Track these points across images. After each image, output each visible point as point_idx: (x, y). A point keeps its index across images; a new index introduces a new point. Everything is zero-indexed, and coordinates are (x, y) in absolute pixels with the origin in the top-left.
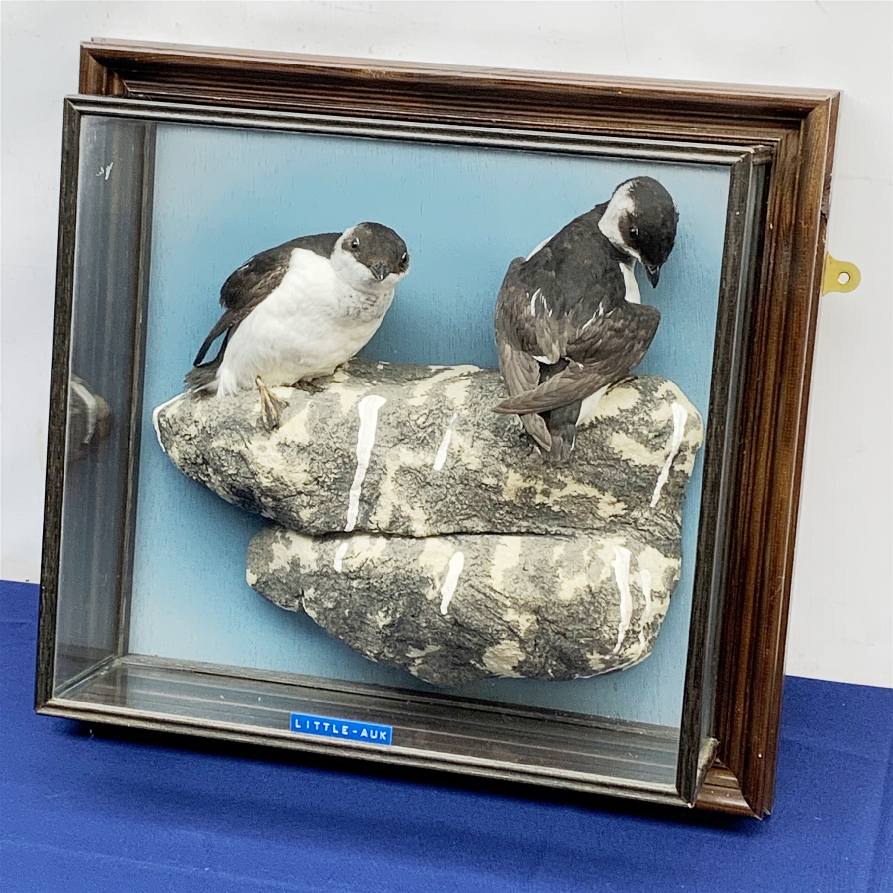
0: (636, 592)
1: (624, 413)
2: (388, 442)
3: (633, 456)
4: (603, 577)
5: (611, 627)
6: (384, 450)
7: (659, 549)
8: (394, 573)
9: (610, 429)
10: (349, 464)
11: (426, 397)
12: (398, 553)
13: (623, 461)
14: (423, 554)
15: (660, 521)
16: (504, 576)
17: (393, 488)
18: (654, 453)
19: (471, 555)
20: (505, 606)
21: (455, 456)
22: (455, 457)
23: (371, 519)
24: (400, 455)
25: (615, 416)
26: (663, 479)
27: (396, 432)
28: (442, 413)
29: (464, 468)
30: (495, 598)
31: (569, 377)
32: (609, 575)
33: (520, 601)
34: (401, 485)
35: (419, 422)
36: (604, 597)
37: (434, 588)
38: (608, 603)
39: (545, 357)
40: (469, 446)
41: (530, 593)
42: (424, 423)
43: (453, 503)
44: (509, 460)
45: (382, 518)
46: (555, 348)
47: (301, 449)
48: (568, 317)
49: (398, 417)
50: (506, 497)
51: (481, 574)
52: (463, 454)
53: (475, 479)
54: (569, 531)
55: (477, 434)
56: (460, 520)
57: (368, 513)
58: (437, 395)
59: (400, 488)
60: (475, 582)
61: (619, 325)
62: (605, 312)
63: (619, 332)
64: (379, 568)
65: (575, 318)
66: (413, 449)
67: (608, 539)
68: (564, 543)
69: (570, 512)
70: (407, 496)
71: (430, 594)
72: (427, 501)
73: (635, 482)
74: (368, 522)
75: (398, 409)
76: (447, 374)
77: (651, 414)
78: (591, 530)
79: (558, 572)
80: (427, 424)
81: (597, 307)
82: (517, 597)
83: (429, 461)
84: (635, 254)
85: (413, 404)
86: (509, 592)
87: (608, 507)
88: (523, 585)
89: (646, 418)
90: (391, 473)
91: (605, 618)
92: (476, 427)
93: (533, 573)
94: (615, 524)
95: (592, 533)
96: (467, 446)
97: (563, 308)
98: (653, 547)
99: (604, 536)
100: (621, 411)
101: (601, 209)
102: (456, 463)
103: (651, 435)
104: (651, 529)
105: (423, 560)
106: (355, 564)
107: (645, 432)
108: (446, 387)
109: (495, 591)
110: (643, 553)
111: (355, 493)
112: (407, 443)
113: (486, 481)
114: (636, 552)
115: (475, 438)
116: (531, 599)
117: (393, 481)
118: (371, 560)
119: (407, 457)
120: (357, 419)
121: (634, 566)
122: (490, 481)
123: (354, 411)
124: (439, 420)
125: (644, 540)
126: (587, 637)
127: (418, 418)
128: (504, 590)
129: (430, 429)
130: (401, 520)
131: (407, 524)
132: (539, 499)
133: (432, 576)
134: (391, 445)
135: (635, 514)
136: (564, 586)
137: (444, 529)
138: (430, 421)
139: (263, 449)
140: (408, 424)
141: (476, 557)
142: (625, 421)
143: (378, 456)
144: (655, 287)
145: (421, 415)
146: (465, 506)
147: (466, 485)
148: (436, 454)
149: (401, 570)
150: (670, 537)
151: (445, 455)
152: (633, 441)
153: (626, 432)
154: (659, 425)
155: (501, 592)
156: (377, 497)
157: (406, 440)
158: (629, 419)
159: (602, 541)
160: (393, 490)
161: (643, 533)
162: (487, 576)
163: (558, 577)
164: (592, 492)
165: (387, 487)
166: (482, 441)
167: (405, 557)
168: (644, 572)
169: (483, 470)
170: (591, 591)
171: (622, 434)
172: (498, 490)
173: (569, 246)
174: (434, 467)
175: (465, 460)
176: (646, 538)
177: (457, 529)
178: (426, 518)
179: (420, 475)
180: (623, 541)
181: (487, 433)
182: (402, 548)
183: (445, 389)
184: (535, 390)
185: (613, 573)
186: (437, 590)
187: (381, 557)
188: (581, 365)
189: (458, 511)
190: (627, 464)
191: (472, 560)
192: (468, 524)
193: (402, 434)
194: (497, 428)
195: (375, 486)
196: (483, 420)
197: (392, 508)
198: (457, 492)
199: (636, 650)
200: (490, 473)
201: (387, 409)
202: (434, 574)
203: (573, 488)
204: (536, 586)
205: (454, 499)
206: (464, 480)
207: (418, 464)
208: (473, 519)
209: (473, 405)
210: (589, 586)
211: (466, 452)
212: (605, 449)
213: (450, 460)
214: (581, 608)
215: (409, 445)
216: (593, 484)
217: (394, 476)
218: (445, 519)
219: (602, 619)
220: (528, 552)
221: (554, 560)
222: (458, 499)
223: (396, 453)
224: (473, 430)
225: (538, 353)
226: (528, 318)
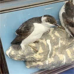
8: (57, 62)
10: (49, 51)
14: (60, 58)
16: (71, 56)
19: (65, 55)
28: (58, 38)
29: (63, 45)
30: (71, 59)
42: (56, 41)
44: (69, 41)
45: (53, 56)
47: (42, 53)
51: (68, 57)
71: (63, 63)
85: (53, 39)
92: (63, 39)
93: (73, 54)
96: (63, 42)
106: (50, 63)
111: (49, 54)
118: (53, 62)
119: (56, 47)
131: (56, 55)
133: (62, 60)
134: (53, 46)
139: (36, 55)
148: (59, 45)
169: (66, 44)
178: (58, 53)
182: (56, 58)
194: (66, 38)
195: (52, 52)
198: (62, 48)
201: (51, 41)
209: (61, 36)
217: (54, 50)
220: (70, 51)
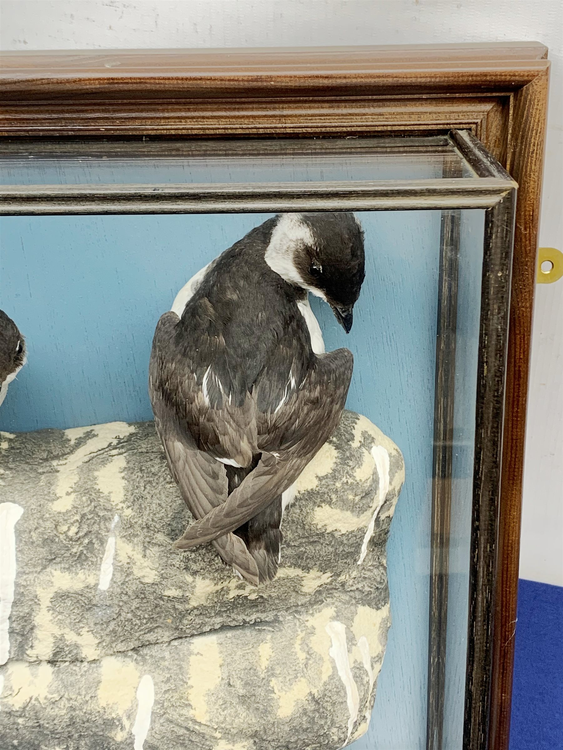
1: (323, 482)
2: (34, 566)
3: (338, 526)
4: (325, 678)
5: (340, 728)
6: (31, 577)
7: (369, 605)
8: (69, 716)
9: (311, 505)
11: (73, 496)
12: (70, 688)
13: (328, 533)
14: (101, 686)
15: (368, 574)
16: (208, 703)
17: (51, 618)
18: (362, 516)
19: (161, 678)
20: (216, 738)
22: (125, 570)
23: (28, 652)
24: (53, 580)
25: (314, 487)
26: (369, 535)
27: (43, 552)
28: (99, 516)
29: (138, 582)
30: (201, 731)
31: (264, 474)
32: (330, 673)
33: (232, 730)
34: (60, 613)
35: (71, 533)
36: (328, 699)
37: (122, 729)
38: (334, 704)
39: (232, 460)
40: (140, 556)
42: (77, 533)
43: (130, 620)
44: (195, 567)
46: (245, 446)
48: (253, 399)
49: (43, 534)
50: (194, 603)
51: (178, 704)
52: (134, 567)
53: (154, 592)
54: (270, 616)
55: (148, 539)
56: (140, 635)
57: (22, 646)
58: (87, 490)
59: (60, 617)
60: (173, 714)
61: (316, 393)
62: (298, 383)
63: (315, 403)
64: (48, 709)
65: (262, 399)
66: (68, 569)
67: (317, 615)
68: (269, 637)
69: (270, 596)
70: (70, 623)
71: (119, 736)
72: (96, 624)
73: (344, 550)
74: (25, 656)
75: (41, 521)
76: (92, 446)
77: (355, 474)
78: (295, 609)
79: (272, 684)
80: (81, 534)
81: (288, 379)
82: (228, 727)
83: (91, 581)
84: (318, 293)
85: (58, 510)
86: (217, 723)
87: (312, 581)
88: (234, 710)
89: (350, 481)
90: (45, 602)
91: (332, 720)
92: (145, 530)
93: (242, 692)
94: (322, 594)
95: (296, 612)
96: (138, 556)
97: (244, 386)
98: (364, 605)
99: (311, 612)
100: (320, 479)
102: (126, 576)
103: (357, 498)
104: (360, 586)
105: (103, 697)
106: (17, 704)
107: (351, 497)
108: (96, 474)
109: (200, 724)
110: (356, 619)
112: (60, 563)
113: (167, 593)
114: (349, 621)
115: (146, 544)
116: (245, 726)
117: (49, 610)
118: (37, 699)
119: (63, 580)
121: (351, 640)
122: (172, 592)
124: (96, 527)
125: (354, 601)
126: (313, 743)
127: (69, 529)
128: (211, 720)
129: (86, 541)
130: (66, 649)
131: (75, 651)
132: (233, 594)
133: (118, 715)
134: (39, 569)
135: (342, 578)
136: (281, 702)
137: (121, 647)
138: (85, 529)
140: (57, 540)
141: (168, 680)
142: (326, 490)
143: (25, 586)
144: (348, 332)
145: (72, 524)
146: (145, 621)
147: (142, 599)
148: (100, 570)
149: (77, 712)
150: (380, 586)
151: (111, 569)
152: (338, 511)
153: (330, 503)
154: (365, 485)
155: (208, 724)
156: (32, 629)
157: (58, 560)
158: (331, 487)
160: (51, 620)
161: (352, 594)
162: (186, 705)
163: (273, 692)
164: (295, 572)
165: (43, 618)
166: (156, 549)
167: (79, 694)
168: (361, 641)
169: (163, 582)
170: (314, 698)
171: (326, 507)
172: (184, 600)
173: (235, 297)
174: (99, 587)
175: (137, 573)
176: (355, 598)
177: (137, 644)
178: (97, 641)
179: (83, 599)
180: (332, 611)
181: (160, 537)
182: (72, 679)
183: (95, 478)
184: (226, 502)
185: (334, 668)
186: (127, 730)
187: (50, 696)
188: (276, 455)
189: (136, 627)
190: (333, 536)
191: (163, 684)
192: (151, 637)
193: (51, 554)
194: (173, 530)
196: (153, 520)
197: (52, 640)
198: (133, 608)
199: (363, 728)
200: (173, 585)
201: (25, 525)
202: (120, 711)
204: (248, 709)
205: (130, 616)
206: (141, 595)
207: (78, 586)
208: (156, 630)
210: (310, 694)
211: (138, 564)
212: (307, 527)
213: (118, 575)
214: (305, 719)
215: (63, 565)
216: (296, 565)
217: (50, 605)
218: (122, 638)
219: (329, 723)
220: (229, 660)
221: (263, 667)
222: (135, 616)
223: (48, 578)
224: (142, 534)
225: (225, 454)
226: (202, 411)
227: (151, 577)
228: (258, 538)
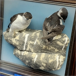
0: (59, 61)
3: (60, 44)
7: (63, 56)
8: (29, 57)
9: (57, 41)
10: (24, 43)
11: (34, 35)
15: (63, 52)
16: (42, 59)
18: (63, 44)
19: (38, 55)
20: (42, 63)
21: (37, 43)
26: (64, 47)
27: (30, 39)
28: (36, 37)
38: (55, 63)
40: (39, 42)
41: (45, 61)
44: (44, 44)
45: (28, 49)
46: (50, 31)
47: (18, 40)
48: (52, 26)
50: (43, 48)
53: (39, 46)
54: (51, 53)
57: (26, 49)
58: (36, 34)
60: (38, 59)
61: (59, 28)
62: (57, 26)
63: (59, 29)
64: (27, 56)
69: (51, 50)
70: (31, 47)
71: (33, 60)
72: (33, 48)
78: (54, 53)
84: (62, 18)
85: (32, 35)
86: (43, 61)
87: (56, 50)
89: (62, 40)
90: (29, 44)
91: (55, 65)
93: (46, 59)
94: (57, 52)
97: (52, 25)
100: (59, 38)
101: (58, 12)
103: (62, 42)
105: (32, 55)
106: (24, 55)
109: (41, 61)
111: (25, 46)
114: (60, 56)
119: (31, 42)
120: (25, 37)
121: (59, 58)
122: (41, 46)
123: (25, 36)
125: (61, 54)
126: (52, 67)
127: (33, 37)
129: (34, 39)
131: (31, 50)
132: (47, 49)
134: (29, 41)
135: (60, 51)
136: (50, 61)
137: (35, 51)
139: (13, 40)
143: (27, 42)
148: (35, 42)
150: (64, 54)
154: (64, 40)
159: (55, 55)
162: (40, 58)
163: (49, 59)
164: (54, 48)
165: (28, 46)
167: (30, 55)
168: (61, 59)
170: (53, 62)
171: (59, 41)
172: (42, 47)
173: (53, 17)
174: (34, 44)
178: (33, 50)
180: (58, 54)
181: (41, 40)
182: (30, 53)
184: (47, 36)
185: (56, 59)
187: (27, 54)
188: (53, 33)
189: (37, 49)
192: (38, 51)
195: (27, 45)
198: (37, 47)
199: (59, 69)
201: (29, 36)
202: (34, 57)
203: (52, 48)
207: (32, 43)
209: (40, 36)
212: (56, 43)
214: (52, 64)
220: (46, 55)
221: (49, 57)
224: (39, 40)
225: (48, 31)
226: (47, 26)
227: (39, 44)
228: (50, 41)
